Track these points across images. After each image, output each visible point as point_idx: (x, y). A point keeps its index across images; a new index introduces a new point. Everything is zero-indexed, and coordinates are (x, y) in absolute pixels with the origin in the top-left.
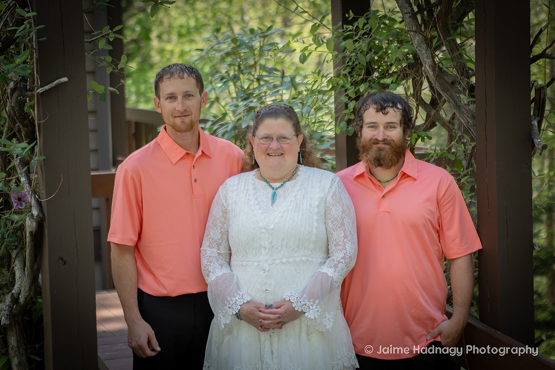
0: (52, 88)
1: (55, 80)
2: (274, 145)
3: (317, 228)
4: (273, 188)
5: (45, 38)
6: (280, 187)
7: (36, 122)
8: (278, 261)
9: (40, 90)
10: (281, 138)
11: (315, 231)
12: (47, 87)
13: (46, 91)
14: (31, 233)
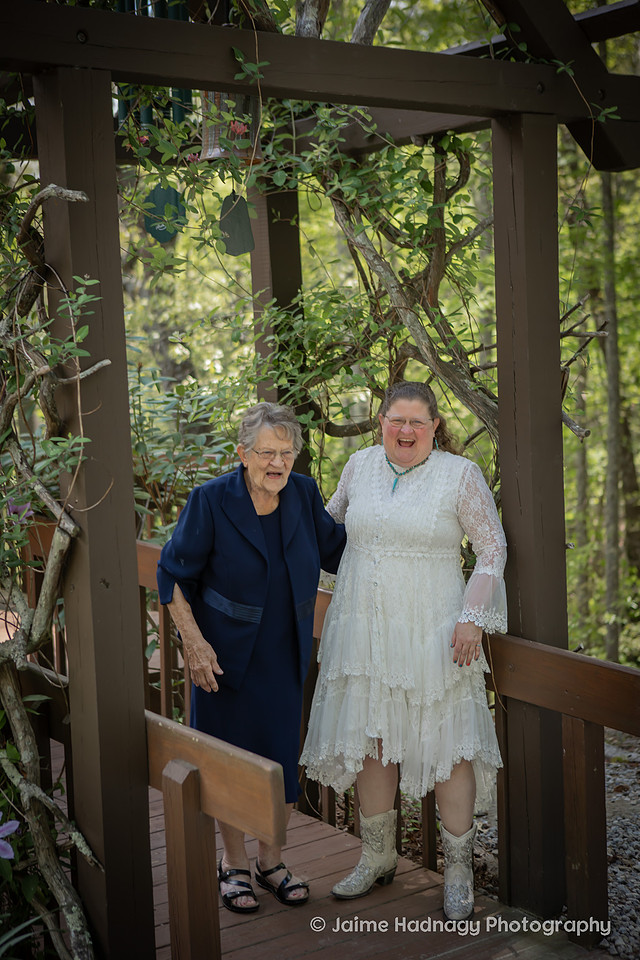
0: (95, 373)
1: (96, 363)
4: (396, 473)
5: (92, 312)
6: (404, 473)
7: (80, 414)
8: (389, 554)
9: (82, 375)
10: (414, 422)
12: (89, 372)
13: (88, 377)
14: (61, 552)
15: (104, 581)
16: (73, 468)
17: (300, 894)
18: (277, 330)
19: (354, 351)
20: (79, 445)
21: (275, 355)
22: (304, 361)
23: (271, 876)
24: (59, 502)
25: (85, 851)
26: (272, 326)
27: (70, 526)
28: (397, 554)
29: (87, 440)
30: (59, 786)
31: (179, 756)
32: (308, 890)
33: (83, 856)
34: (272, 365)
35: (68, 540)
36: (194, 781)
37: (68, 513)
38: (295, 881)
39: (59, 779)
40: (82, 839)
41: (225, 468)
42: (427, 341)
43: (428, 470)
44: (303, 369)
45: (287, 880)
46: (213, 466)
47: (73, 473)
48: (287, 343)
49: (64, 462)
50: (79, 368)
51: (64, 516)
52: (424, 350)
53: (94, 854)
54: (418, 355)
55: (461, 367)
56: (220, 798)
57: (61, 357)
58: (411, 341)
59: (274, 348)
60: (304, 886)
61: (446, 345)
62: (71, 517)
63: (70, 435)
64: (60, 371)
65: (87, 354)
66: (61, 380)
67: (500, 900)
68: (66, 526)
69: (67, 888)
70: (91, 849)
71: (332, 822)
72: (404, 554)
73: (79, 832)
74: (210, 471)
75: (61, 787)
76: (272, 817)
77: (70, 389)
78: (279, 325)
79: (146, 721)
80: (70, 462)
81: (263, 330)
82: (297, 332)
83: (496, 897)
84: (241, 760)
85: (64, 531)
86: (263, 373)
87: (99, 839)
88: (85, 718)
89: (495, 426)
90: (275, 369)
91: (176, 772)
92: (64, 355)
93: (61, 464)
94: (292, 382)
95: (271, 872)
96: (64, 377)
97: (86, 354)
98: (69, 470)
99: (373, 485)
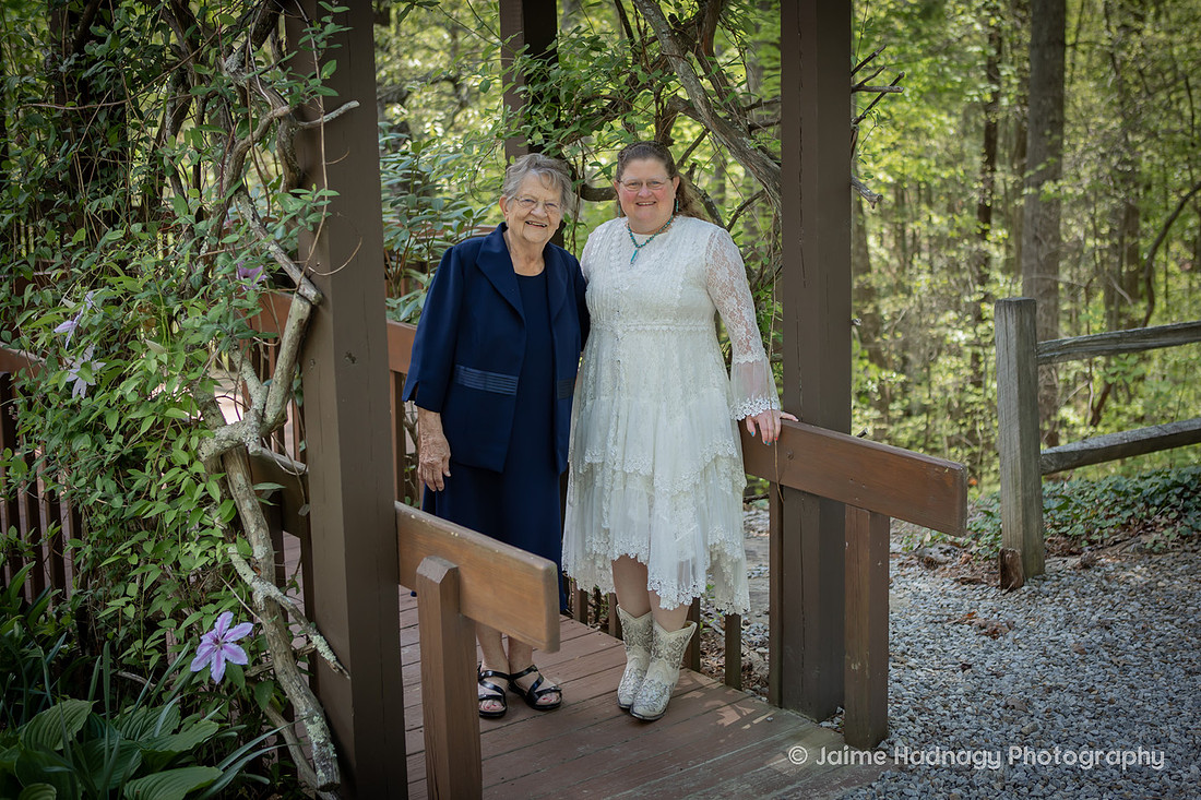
0: (340, 115)
1: (342, 105)
2: (644, 191)
3: (681, 293)
4: (637, 245)
5: (341, 45)
6: (645, 244)
7: (323, 163)
8: (632, 329)
9: (325, 118)
10: (652, 183)
11: (678, 296)
12: (334, 114)
13: (333, 120)
14: (300, 321)
15: (350, 356)
16: (316, 225)
17: (552, 698)
18: (528, 80)
19: (614, 105)
20: (322, 198)
21: (525, 109)
22: (559, 115)
23: (521, 680)
24: (297, 265)
25: (328, 656)
26: (525, 74)
27: (311, 293)
28: (640, 328)
29: (333, 193)
30: (294, 584)
31: (434, 552)
32: (561, 695)
33: (326, 662)
34: (523, 119)
35: (308, 307)
36: (453, 580)
37: (308, 277)
38: (548, 684)
39: (294, 576)
40: (324, 643)
41: (463, 236)
42: (701, 94)
43: (670, 238)
44: (557, 124)
45: (538, 683)
46: (449, 233)
47: (315, 232)
48: (541, 96)
49: (304, 218)
50: (322, 110)
51: (304, 281)
52: (699, 104)
53: (337, 659)
54: (689, 109)
55: (739, 123)
56: (482, 600)
57: (303, 96)
58: (682, 93)
59: (526, 100)
60: (556, 690)
61: (722, 100)
62: (312, 282)
63: (314, 187)
64: (300, 113)
65: (335, 93)
66: (302, 124)
67: (770, 701)
68: (307, 292)
69: (308, 696)
70: (334, 654)
71: (584, 620)
72: (648, 328)
73: (321, 635)
74: (447, 239)
75: (296, 585)
76: (545, 621)
77: (311, 135)
78: (531, 75)
79: (396, 513)
80: (312, 218)
81: (514, 80)
82: (553, 82)
83: (765, 699)
84: (509, 557)
85: (303, 297)
86: (513, 127)
87: (344, 645)
88: (327, 510)
89: (776, 189)
90: (526, 124)
91: (432, 570)
92: (307, 94)
93: (300, 221)
94: (547, 138)
95: (521, 675)
96: (304, 119)
97: (332, 93)
98: (310, 228)
99: (612, 258)
